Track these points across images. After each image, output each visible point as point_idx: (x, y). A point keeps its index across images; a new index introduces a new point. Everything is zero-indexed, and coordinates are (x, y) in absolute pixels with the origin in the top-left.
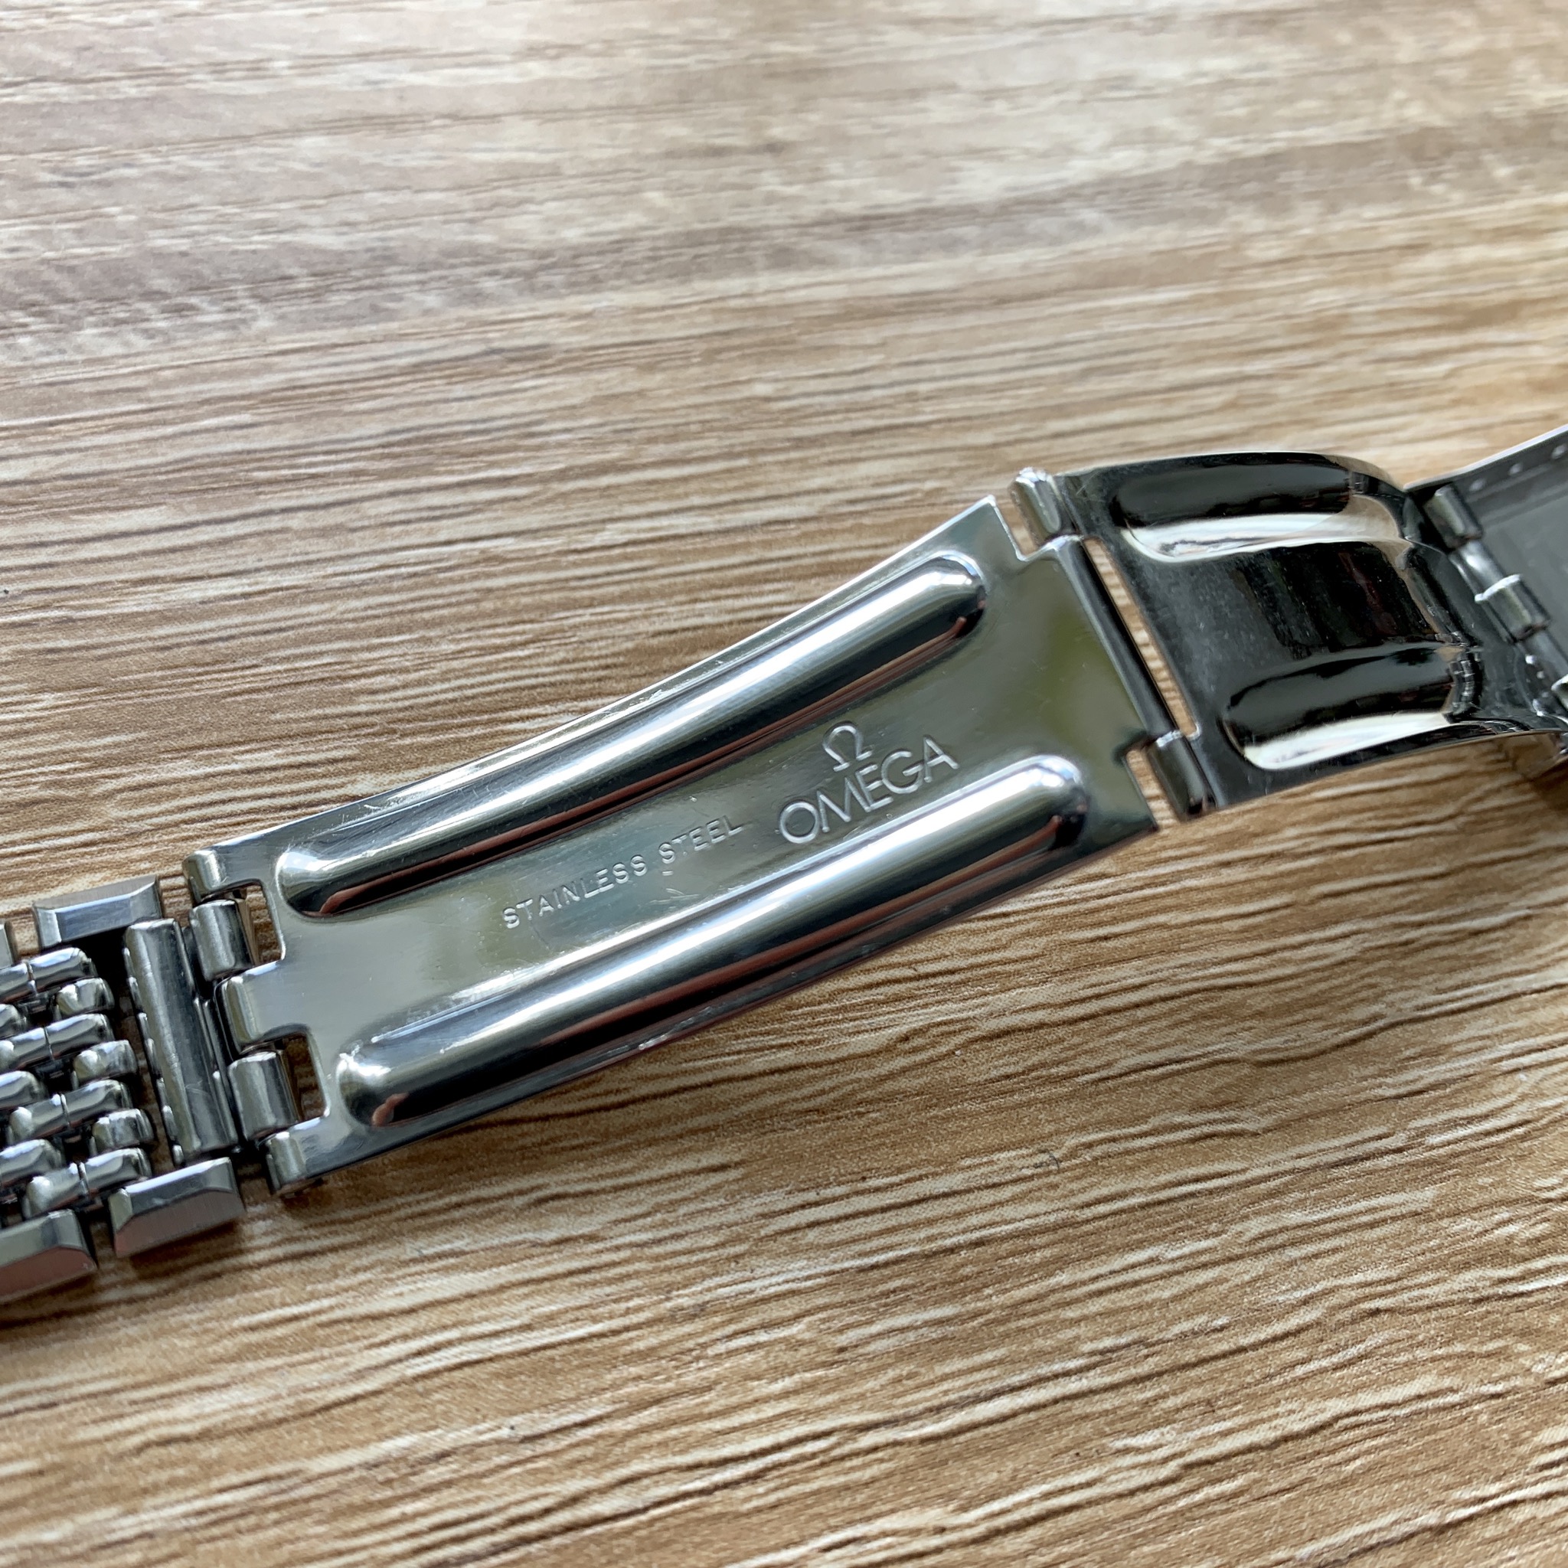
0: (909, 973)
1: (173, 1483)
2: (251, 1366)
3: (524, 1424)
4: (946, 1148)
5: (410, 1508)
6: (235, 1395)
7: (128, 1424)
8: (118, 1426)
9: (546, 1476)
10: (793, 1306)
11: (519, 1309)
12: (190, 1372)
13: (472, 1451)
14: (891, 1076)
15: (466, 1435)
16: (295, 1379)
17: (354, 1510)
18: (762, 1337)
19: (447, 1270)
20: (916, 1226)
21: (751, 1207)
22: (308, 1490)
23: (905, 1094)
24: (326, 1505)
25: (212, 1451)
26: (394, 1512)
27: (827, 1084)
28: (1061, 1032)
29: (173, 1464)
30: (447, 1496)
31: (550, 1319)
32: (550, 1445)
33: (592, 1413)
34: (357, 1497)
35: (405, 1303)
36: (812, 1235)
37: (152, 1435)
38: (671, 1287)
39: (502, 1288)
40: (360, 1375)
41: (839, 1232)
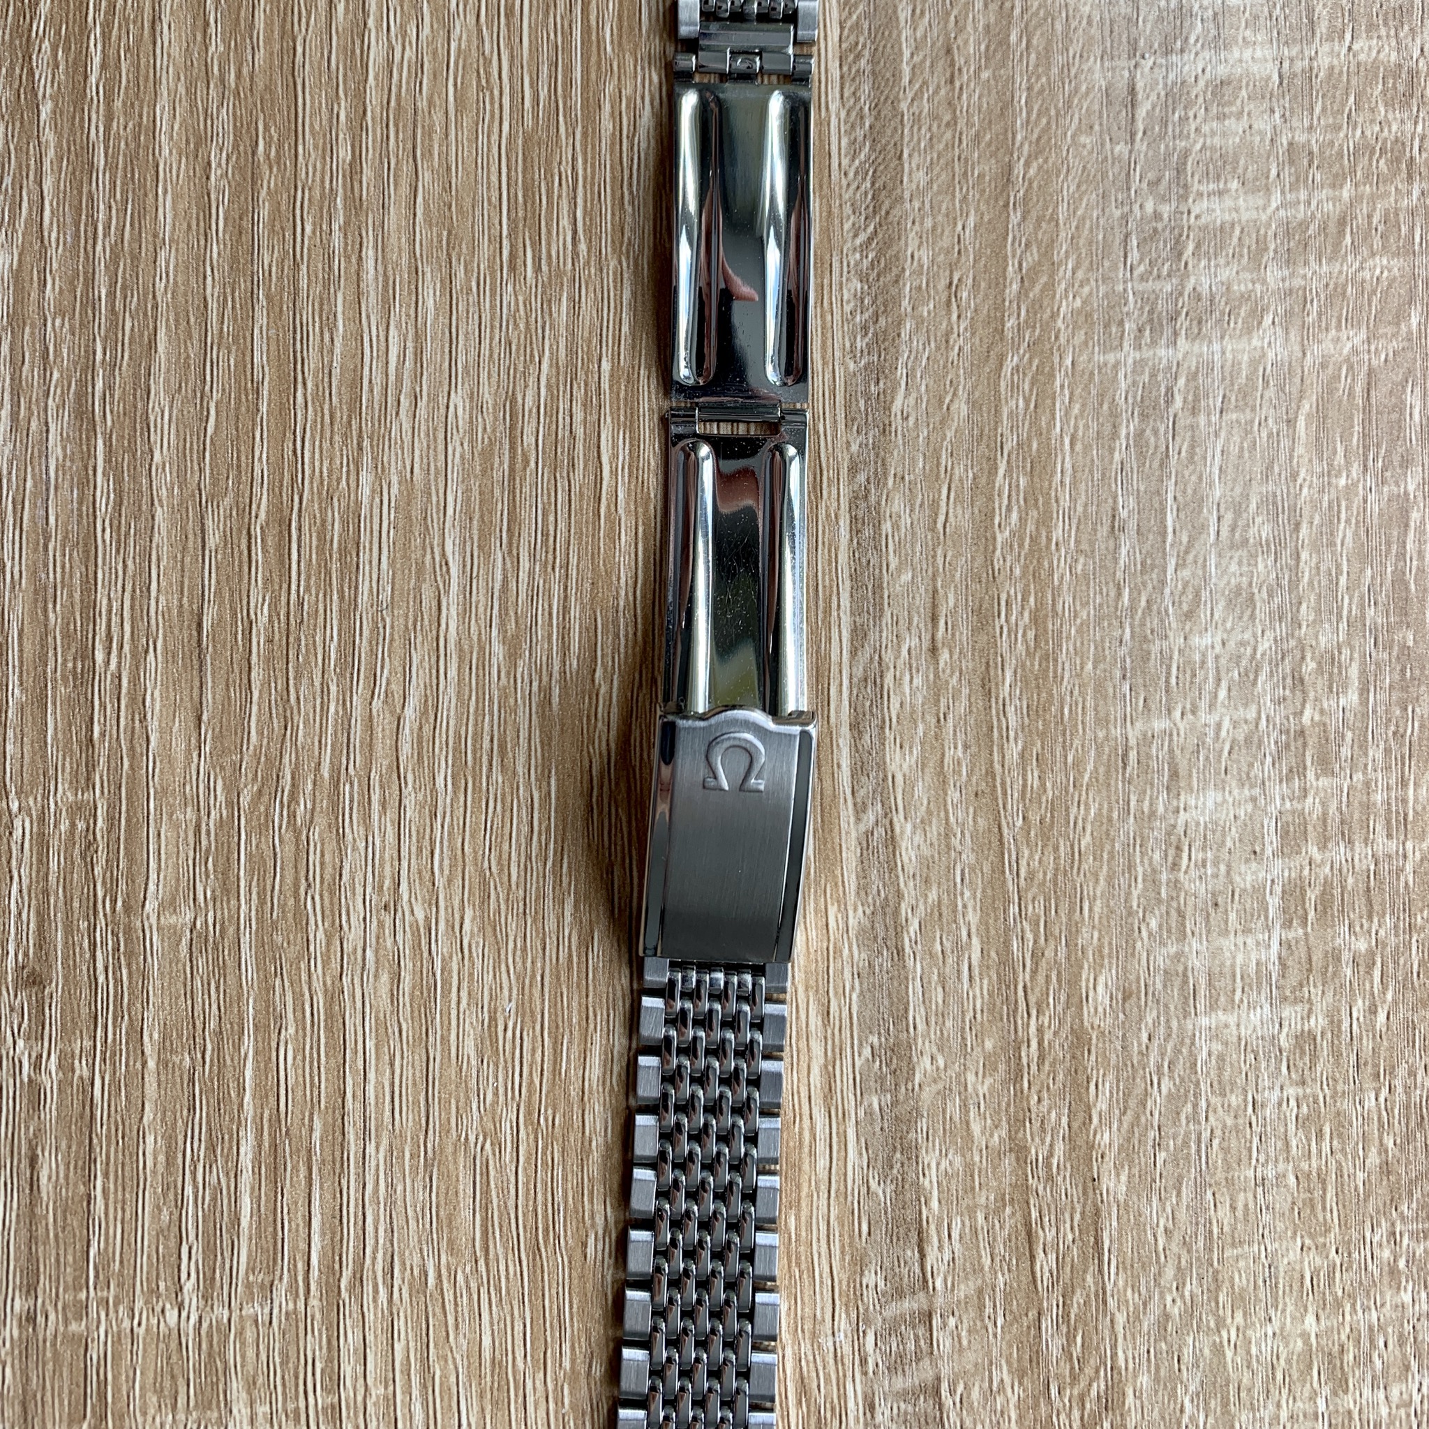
0: (474, 575)
1: (346, 244)
2: (381, 279)
3: (336, 372)
4: (398, 566)
5: (317, 325)
6: (372, 272)
7: (371, 233)
8: (371, 229)
9: (315, 377)
10: (353, 485)
11: (378, 380)
12: (383, 257)
13: (332, 351)
14: (433, 552)
15: (337, 351)
16: (372, 293)
17: (321, 304)
18: (345, 469)
19: (399, 356)
20: (371, 543)
21: (395, 479)
22: (332, 290)
23: (424, 556)
24: (325, 296)
25: (354, 261)
26: (317, 319)
27: (435, 525)
28: (434, 632)
29: (352, 246)
30: (318, 338)
31: (372, 391)
32: (326, 380)
33: (334, 398)
34: (325, 307)
35: (390, 339)
36: (377, 500)
37: (365, 240)
38: (372, 440)
39: (387, 375)
40: (368, 317)
41: (376, 511)
